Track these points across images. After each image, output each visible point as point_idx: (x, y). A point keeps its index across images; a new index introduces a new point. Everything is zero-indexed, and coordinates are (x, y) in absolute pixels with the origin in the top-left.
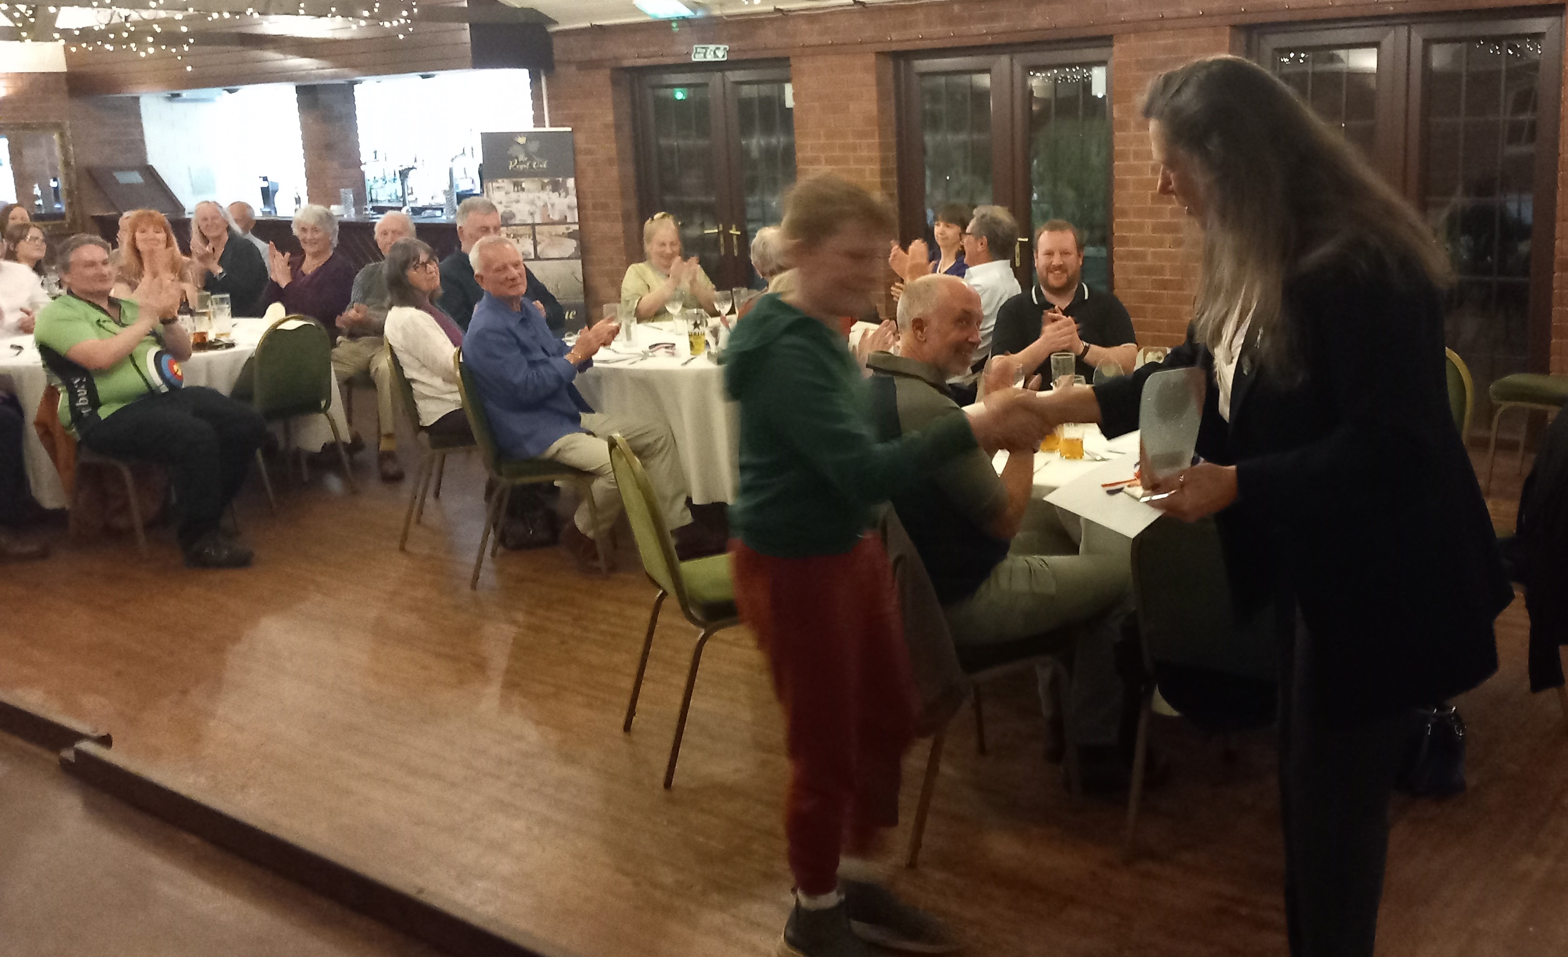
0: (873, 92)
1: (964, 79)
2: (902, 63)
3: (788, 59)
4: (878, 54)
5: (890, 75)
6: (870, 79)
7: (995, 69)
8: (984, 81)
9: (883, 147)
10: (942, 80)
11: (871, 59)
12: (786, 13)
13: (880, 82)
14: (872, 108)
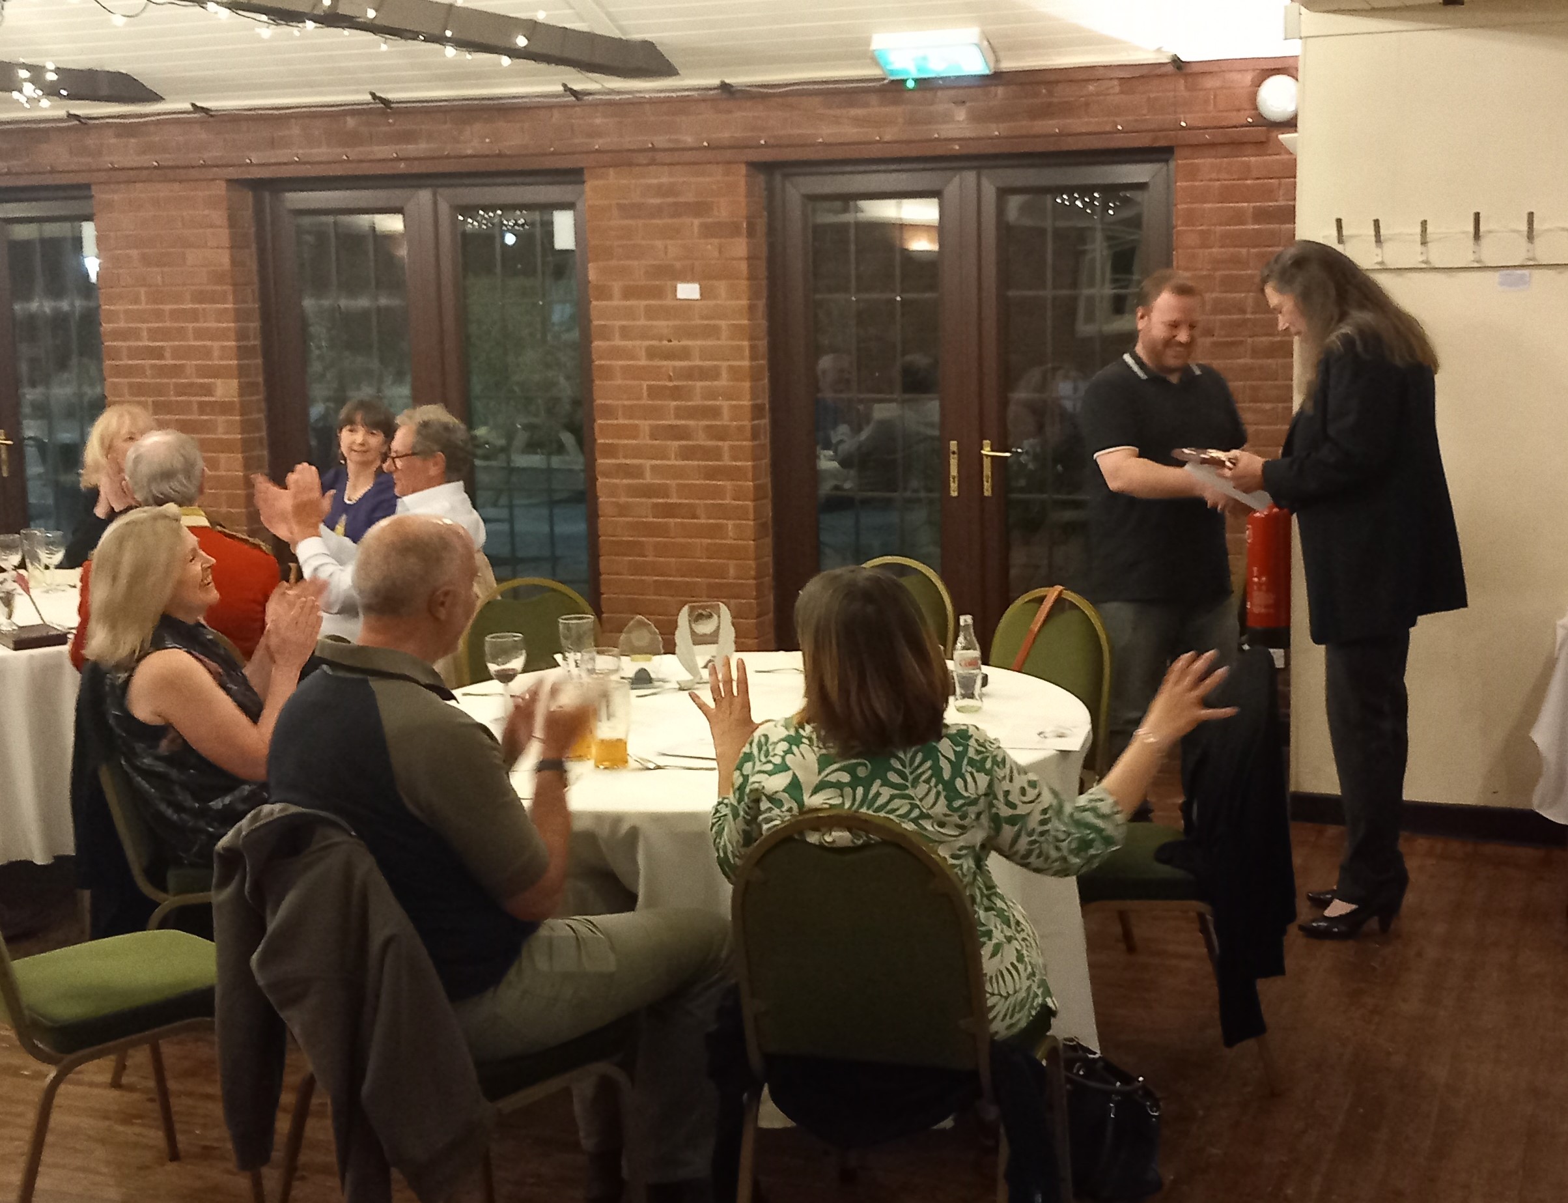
0: (224, 235)
1: (364, 220)
2: (267, 196)
3: (88, 186)
4: (230, 182)
5: (248, 214)
6: (219, 217)
7: (410, 207)
8: (393, 224)
9: (240, 315)
10: (330, 219)
11: (220, 189)
12: (83, 120)
13: (233, 222)
14: (224, 259)
